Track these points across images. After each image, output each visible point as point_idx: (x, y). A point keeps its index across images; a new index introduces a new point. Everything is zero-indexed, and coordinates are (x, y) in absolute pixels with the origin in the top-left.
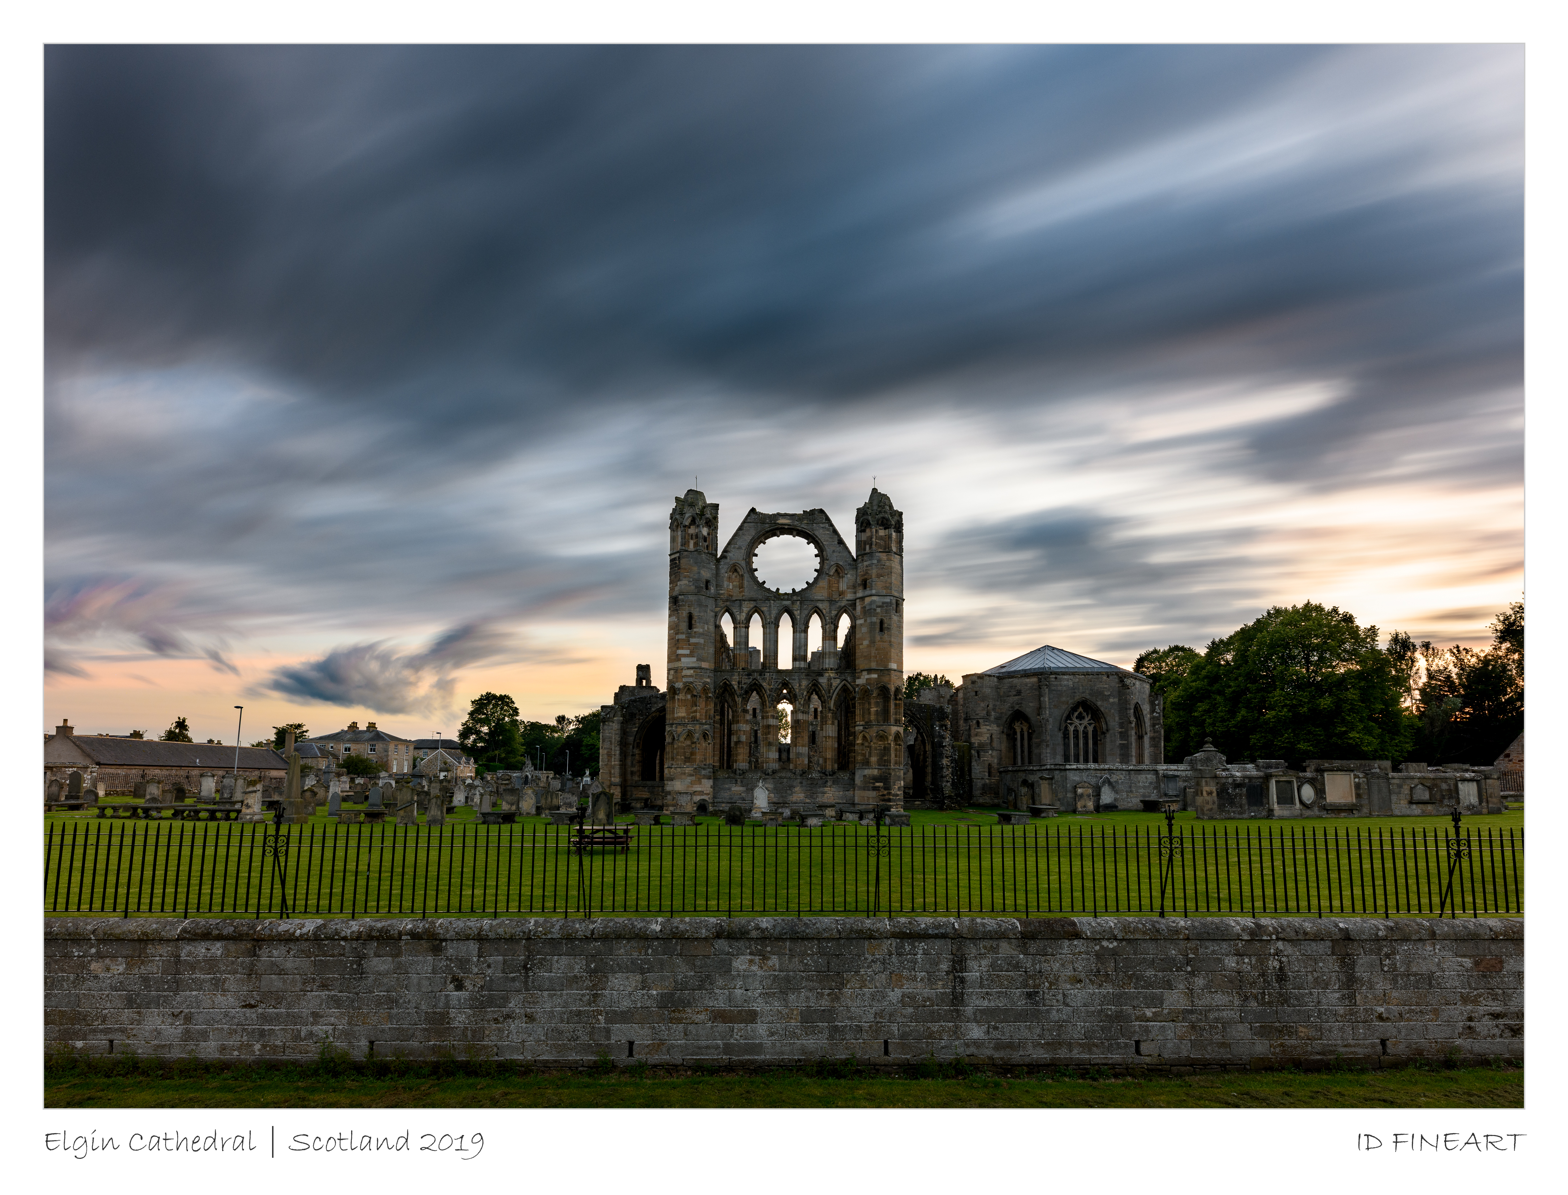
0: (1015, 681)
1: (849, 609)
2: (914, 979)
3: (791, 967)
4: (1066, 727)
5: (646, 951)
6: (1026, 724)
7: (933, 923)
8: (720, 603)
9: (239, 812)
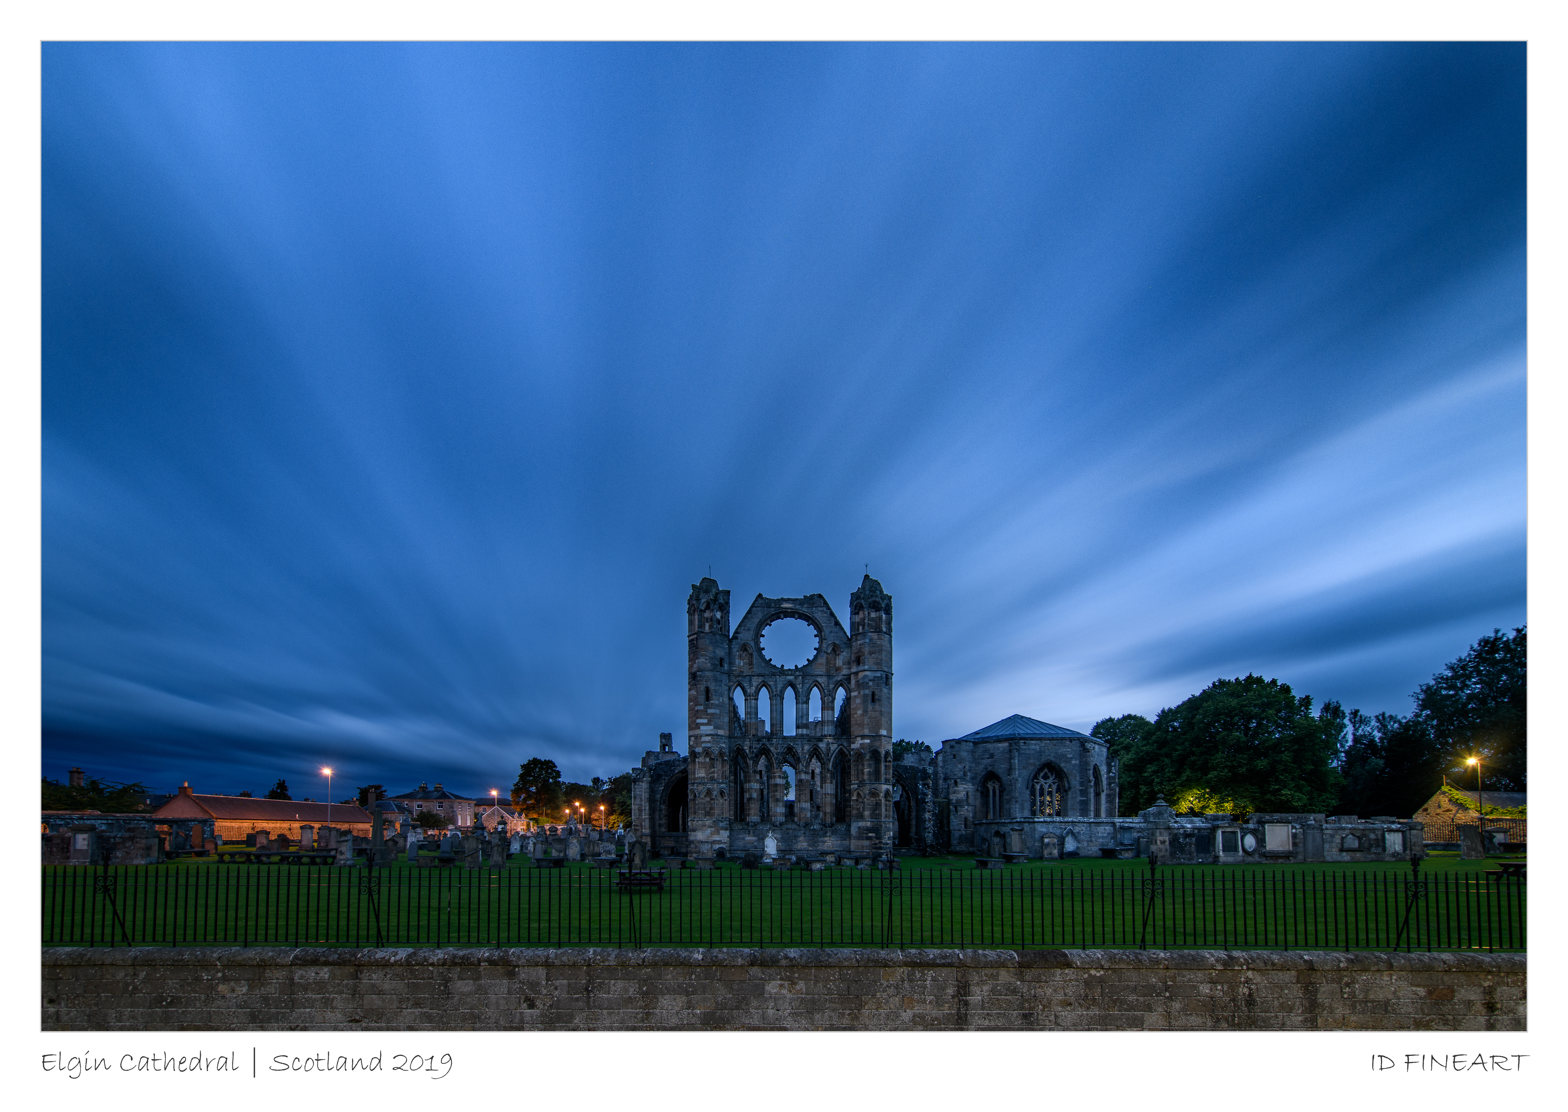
0: (989, 746)
1: (845, 683)
2: (924, 1001)
3: (816, 991)
4: (1033, 786)
5: (690, 977)
6: (997, 783)
7: (940, 954)
8: (733, 678)
9: (334, 857)
